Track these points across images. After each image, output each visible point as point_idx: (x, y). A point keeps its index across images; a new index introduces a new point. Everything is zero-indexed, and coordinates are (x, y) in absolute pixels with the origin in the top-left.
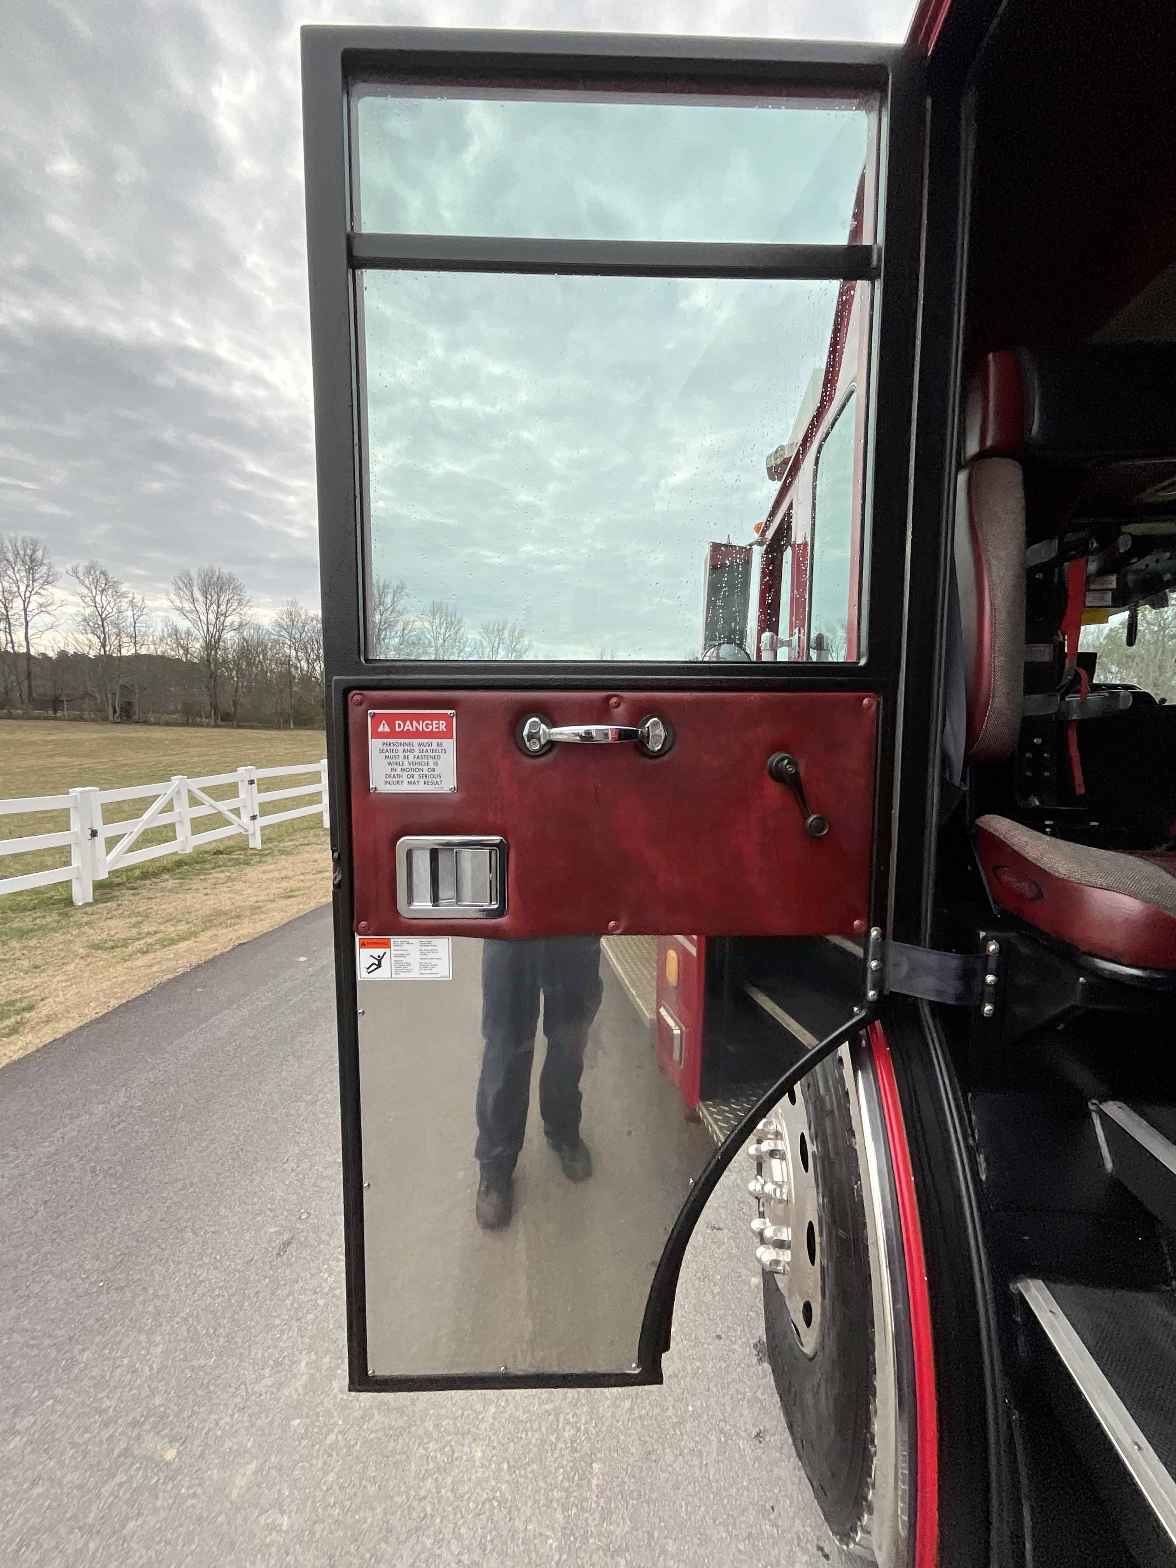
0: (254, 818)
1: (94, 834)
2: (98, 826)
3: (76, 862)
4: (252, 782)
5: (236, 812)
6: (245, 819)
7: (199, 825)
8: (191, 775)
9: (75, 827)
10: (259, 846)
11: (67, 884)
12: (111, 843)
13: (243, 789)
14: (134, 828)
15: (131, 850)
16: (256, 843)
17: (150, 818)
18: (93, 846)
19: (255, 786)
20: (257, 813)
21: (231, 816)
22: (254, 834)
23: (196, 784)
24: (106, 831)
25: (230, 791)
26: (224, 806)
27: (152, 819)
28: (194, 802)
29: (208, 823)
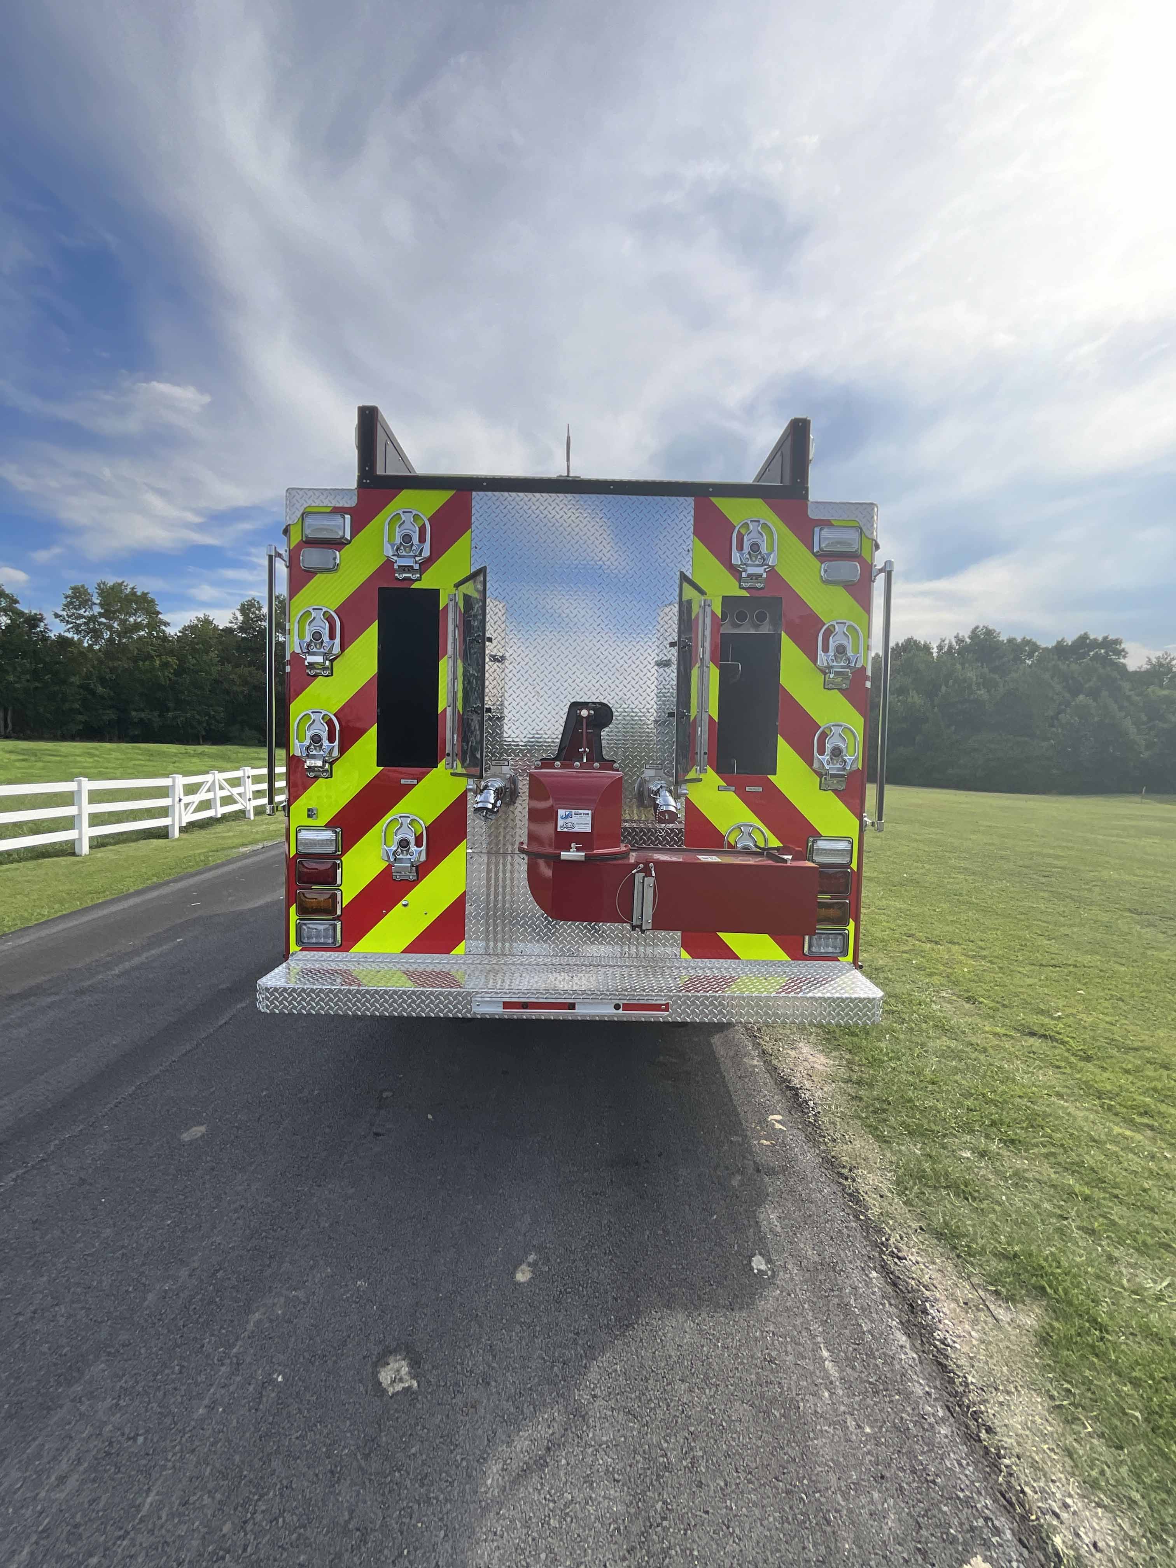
0: (250, 800)
1: (180, 800)
2: (182, 797)
3: (172, 815)
4: (248, 777)
6: (245, 800)
7: (224, 801)
8: (219, 771)
9: (172, 796)
10: (253, 817)
11: (166, 828)
12: (187, 806)
13: (244, 782)
14: (196, 798)
17: (202, 796)
18: (180, 806)
19: (250, 779)
20: (251, 797)
21: (238, 798)
22: (249, 810)
23: (221, 776)
24: (186, 799)
28: (221, 787)
29: (228, 800)
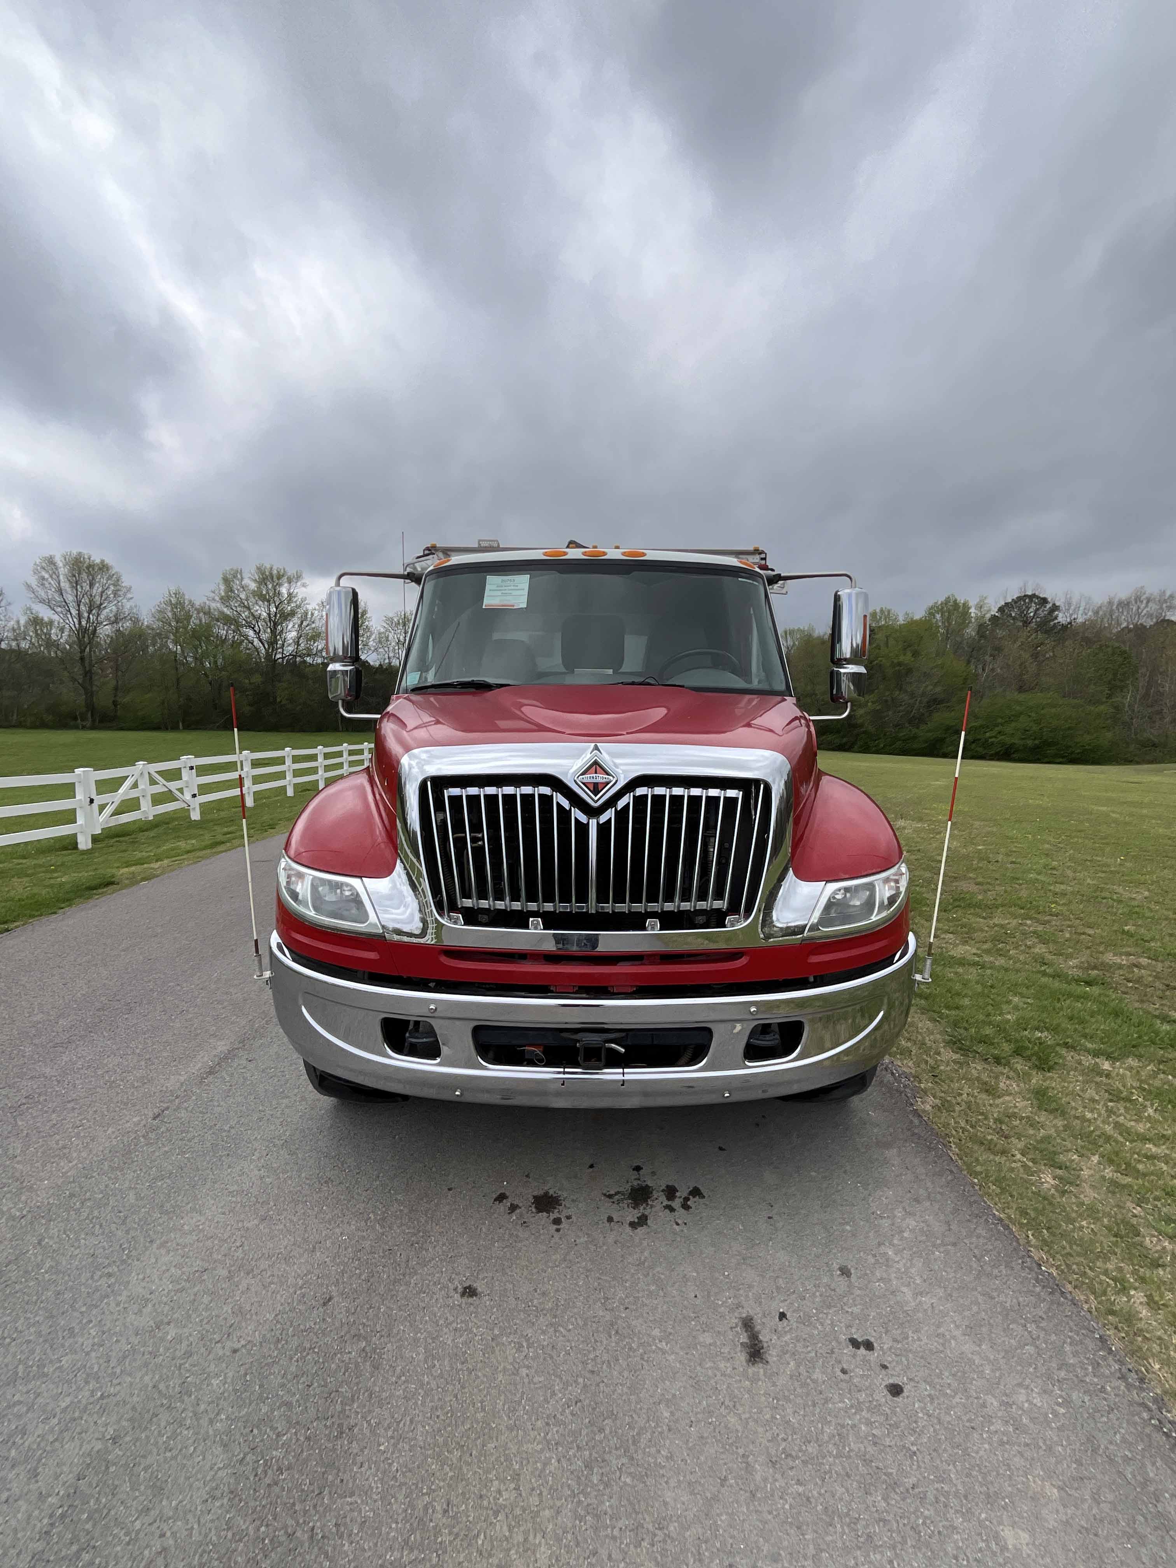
0: (194, 796)
1: (92, 801)
2: (94, 796)
3: (80, 820)
4: (192, 768)
5: (181, 790)
6: (187, 796)
7: (157, 800)
8: (151, 761)
9: (80, 795)
10: (198, 818)
12: (102, 808)
13: (185, 774)
14: (114, 800)
15: (113, 814)
16: (195, 816)
18: (91, 809)
19: (194, 771)
20: (196, 792)
21: (178, 794)
22: (194, 809)
23: (154, 768)
24: (99, 800)
25: (174, 775)
26: (173, 786)
27: (125, 793)
28: (153, 782)
29: (162, 798)
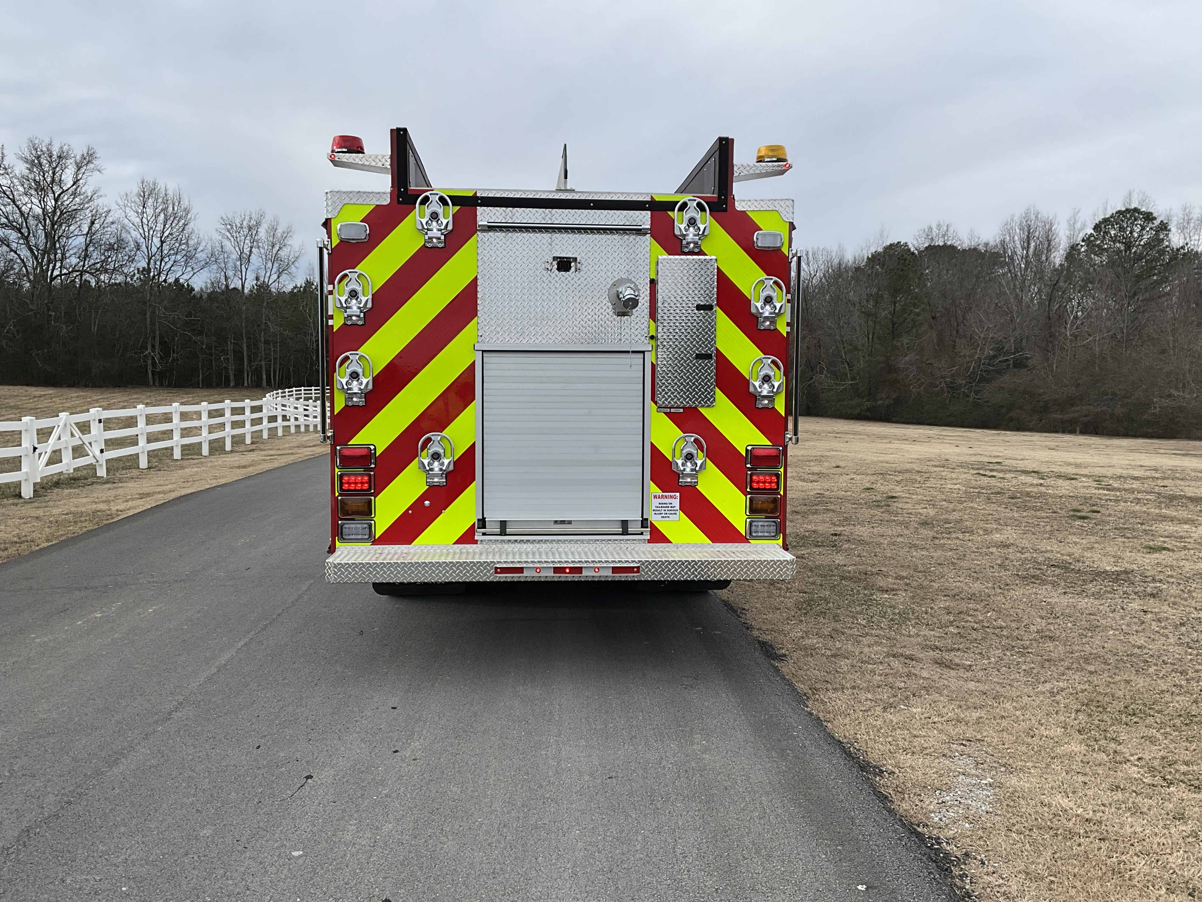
0: (102, 451)
1: (35, 449)
2: (36, 444)
3: (24, 469)
4: (100, 421)
5: (92, 445)
6: (98, 453)
7: (75, 453)
9: (24, 444)
10: (105, 476)
11: (18, 485)
12: (40, 456)
13: (94, 427)
15: (47, 465)
16: (102, 472)
19: (102, 424)
20: (103, 447)
22: (101, 465)
25: (87, 427)
26: (86, 438)
27: (53, 444)
28: (72, 434)
29: (78, 451)
